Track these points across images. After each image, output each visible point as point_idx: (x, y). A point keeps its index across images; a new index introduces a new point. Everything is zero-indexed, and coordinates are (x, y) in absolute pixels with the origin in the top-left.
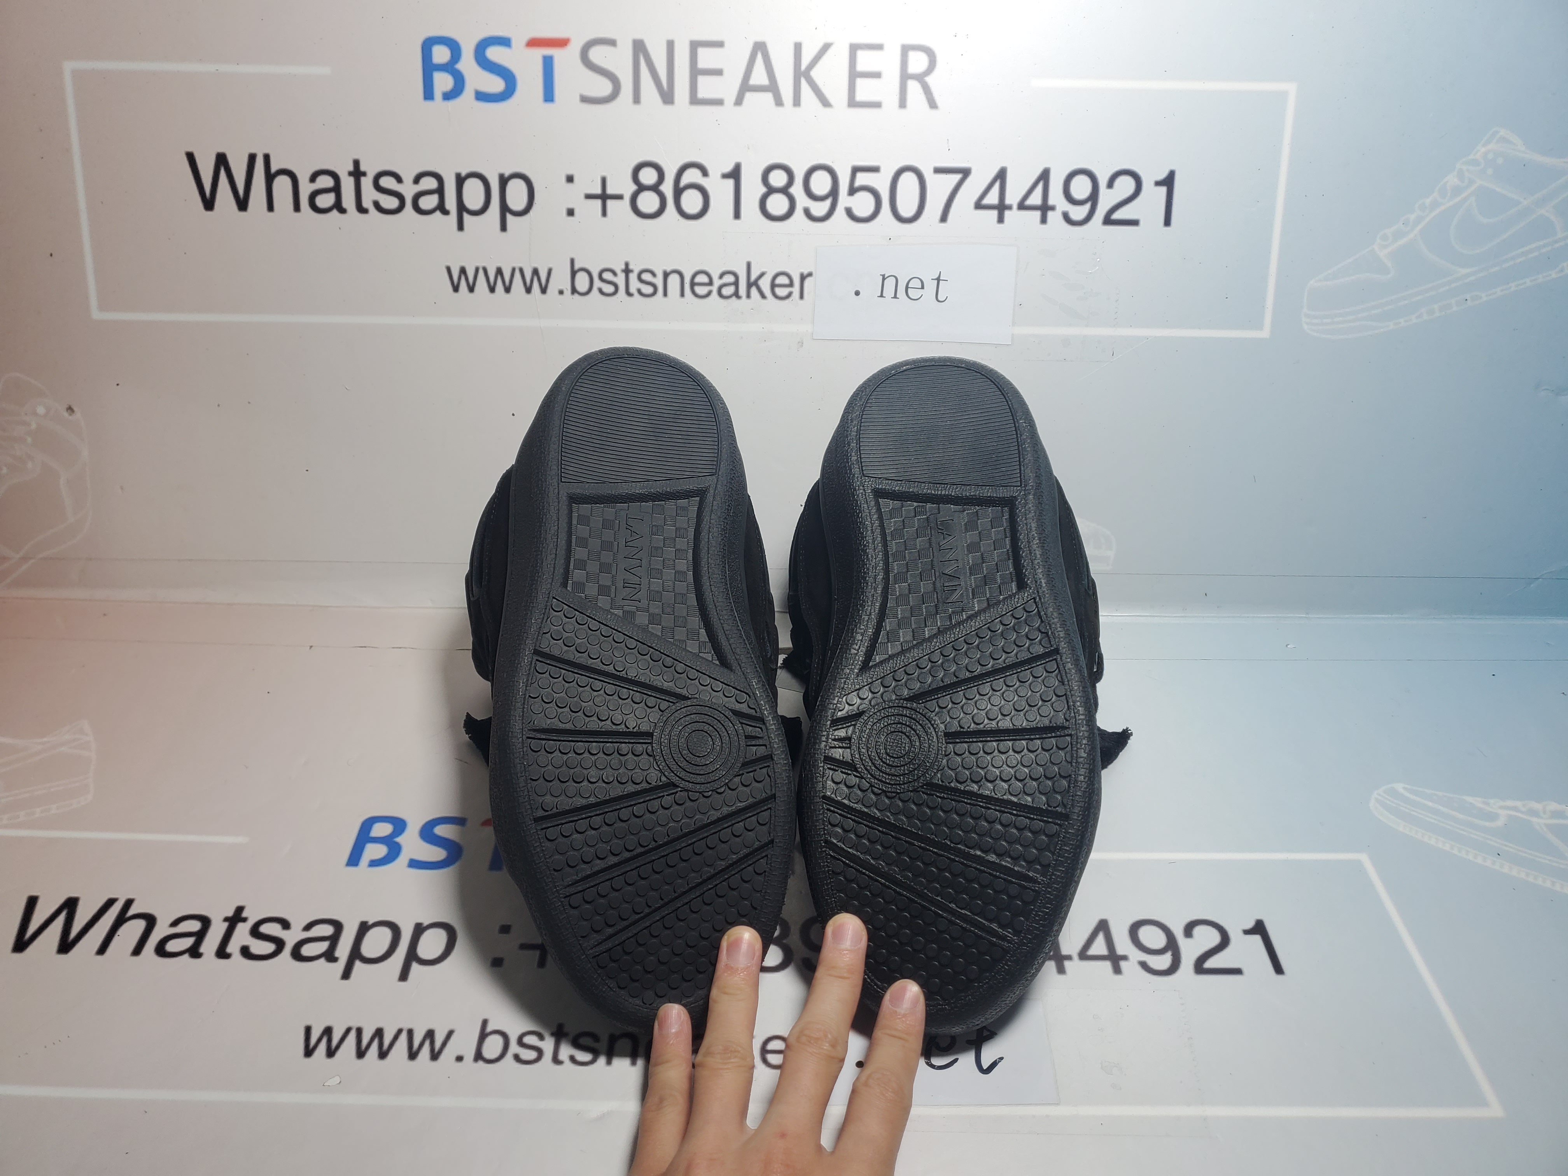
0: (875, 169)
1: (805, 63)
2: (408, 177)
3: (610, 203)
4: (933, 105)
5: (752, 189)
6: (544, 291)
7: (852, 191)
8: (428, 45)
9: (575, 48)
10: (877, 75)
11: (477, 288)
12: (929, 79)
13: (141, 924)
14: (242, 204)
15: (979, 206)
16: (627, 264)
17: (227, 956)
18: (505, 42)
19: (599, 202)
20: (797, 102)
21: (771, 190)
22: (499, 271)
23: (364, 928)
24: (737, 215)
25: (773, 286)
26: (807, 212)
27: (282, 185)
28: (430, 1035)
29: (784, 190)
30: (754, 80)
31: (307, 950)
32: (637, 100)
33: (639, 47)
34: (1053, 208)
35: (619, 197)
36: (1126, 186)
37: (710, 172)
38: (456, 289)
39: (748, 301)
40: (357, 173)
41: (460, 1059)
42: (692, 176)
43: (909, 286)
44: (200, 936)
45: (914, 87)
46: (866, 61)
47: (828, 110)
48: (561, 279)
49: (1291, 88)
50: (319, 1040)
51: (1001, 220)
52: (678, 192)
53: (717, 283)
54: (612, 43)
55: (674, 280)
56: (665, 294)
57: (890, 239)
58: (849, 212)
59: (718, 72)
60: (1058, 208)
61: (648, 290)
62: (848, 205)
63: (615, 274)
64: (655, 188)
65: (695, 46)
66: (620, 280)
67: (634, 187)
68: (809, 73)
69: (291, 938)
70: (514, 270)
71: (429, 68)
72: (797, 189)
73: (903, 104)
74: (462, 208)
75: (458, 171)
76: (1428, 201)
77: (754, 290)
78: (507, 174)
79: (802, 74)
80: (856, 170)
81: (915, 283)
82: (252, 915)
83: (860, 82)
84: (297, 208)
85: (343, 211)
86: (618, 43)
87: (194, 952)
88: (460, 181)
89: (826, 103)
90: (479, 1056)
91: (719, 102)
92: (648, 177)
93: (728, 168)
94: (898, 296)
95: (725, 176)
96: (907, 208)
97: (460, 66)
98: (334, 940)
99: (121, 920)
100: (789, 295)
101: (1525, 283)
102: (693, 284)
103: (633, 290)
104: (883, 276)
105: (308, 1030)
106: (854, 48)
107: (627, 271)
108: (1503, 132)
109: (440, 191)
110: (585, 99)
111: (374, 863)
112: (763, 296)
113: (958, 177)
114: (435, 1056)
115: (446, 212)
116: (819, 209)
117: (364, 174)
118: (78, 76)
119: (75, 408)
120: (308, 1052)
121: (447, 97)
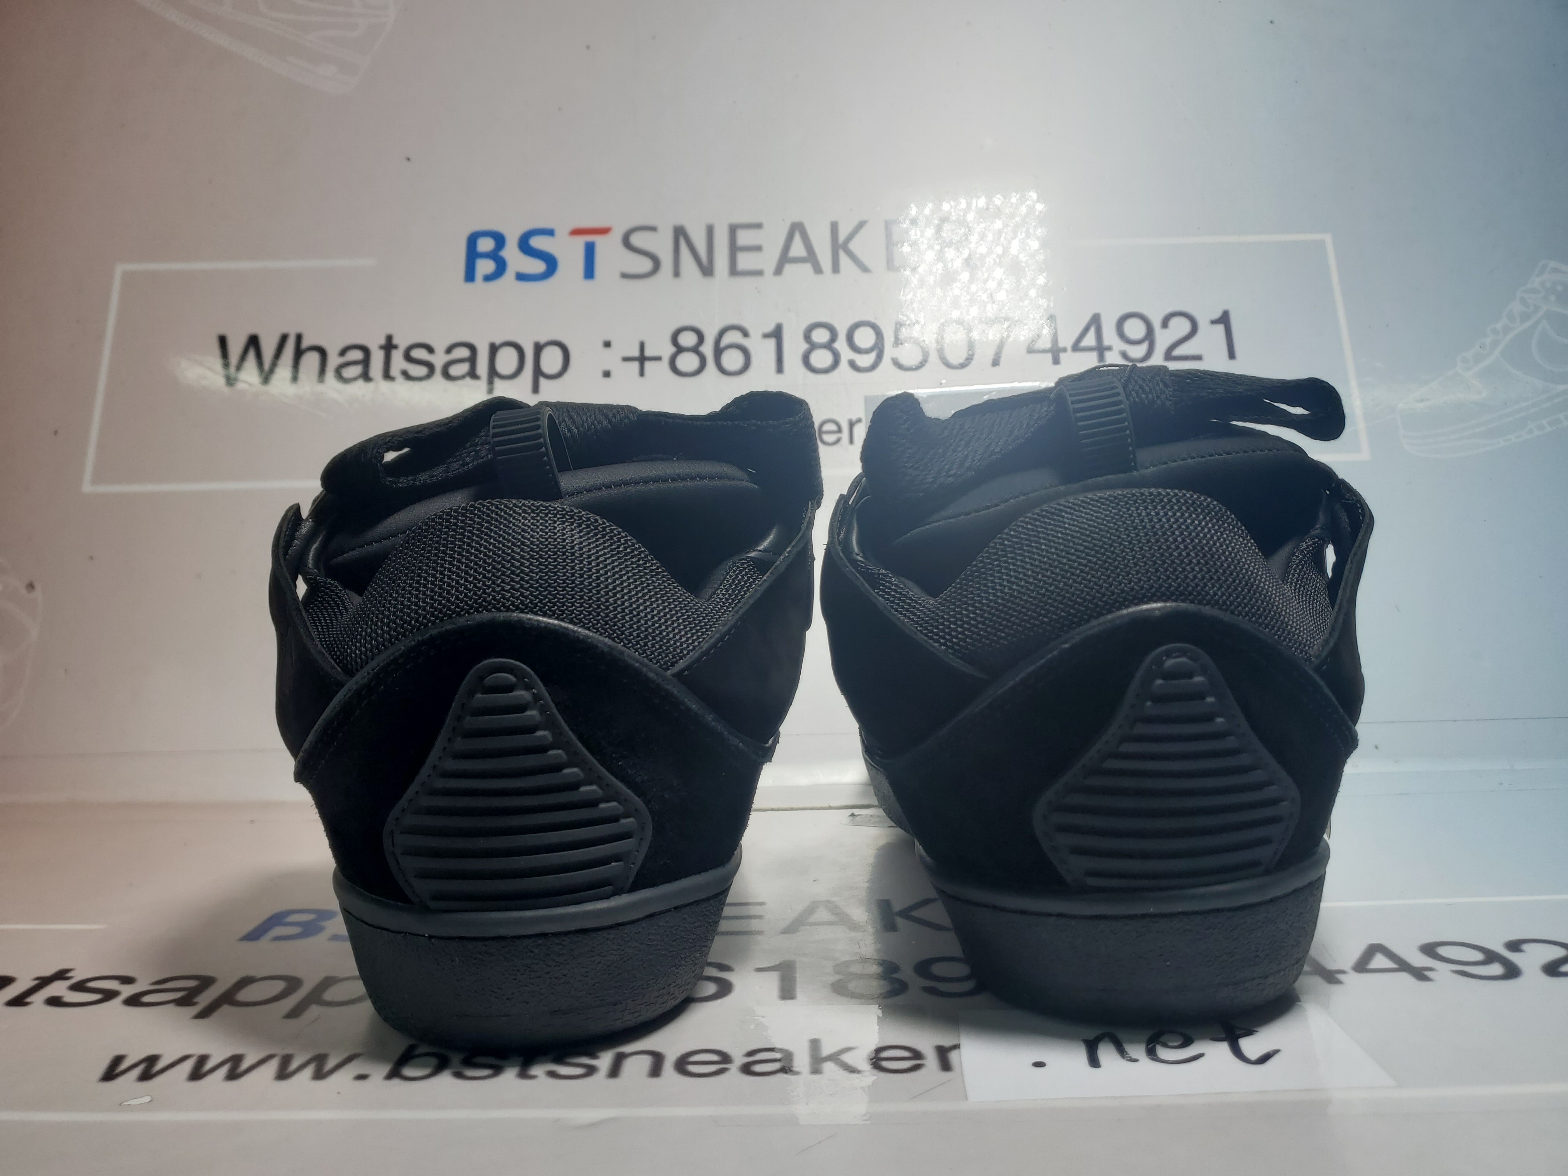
1: (842, 237)
2: (440, 347)
3: (648, 365)
7: (898, 342)
9: (616, 236)
14: (266, 377)
15: (1031, 350)
17: (23, 1004)
18: (550, 232)
19: (636, 365)
20: (836, 269)
21: (814, 346)
24: (780, 372)
26: (853, 365)
27: (310, 362)
29: (828, 346)
30: (792, 254)
31: (150, 998)
32: (677, 273)
33: (680, 233)
34: (1109, 348)
35: (658, 359)
36: (1181, 327)
37: (751, 332)
40: (389, 346)
42: (732, 337)
47: (867, 275)
49: (1326, 240)
50: (133, 1067)
51: (1057, 361)
52: (718, 352)
54: (653, 229)
57: (941, 384)
58: (896, 363)
59: (758, 248)
60: (1114, 348)
62: (895, 356)
64: (695, 349)
65: (733, 230)
67: (673, 350)
68: (847, 246)
69: (129, 990)
71: (472, 255)
72: (841, 345)
74: (493, 373)
75: (493, 341)
76: (1499, 326)
78: (543, 342)
79: (840, 248)
80: (899, 325)
82: (80, 975)
83: (897, 250)
84: (322, 378)
85: (369, 380)
86: (659, 229)
88: (494, 349)
89: (865, 269)
91: (759, 273)
92: (688, 339)
93: (770, 328)
95: (766, 336)
96: (956, 354)
97: (503, 254)
98: (197, 990)
100: (838, 441)
105: (118, 1059)
106: (889, 226)
108: (1552, 264)
109: (472, 359)
110: (625, 276)
111: (280, 939)
113: (1006, 325)
114: (322, 1075)
115: (476, 377)
116: (865, 361)
117: (396, 347)
118: (128, 277)
119: (37, 585)
120: (110, 1077)
121: (488, 278)
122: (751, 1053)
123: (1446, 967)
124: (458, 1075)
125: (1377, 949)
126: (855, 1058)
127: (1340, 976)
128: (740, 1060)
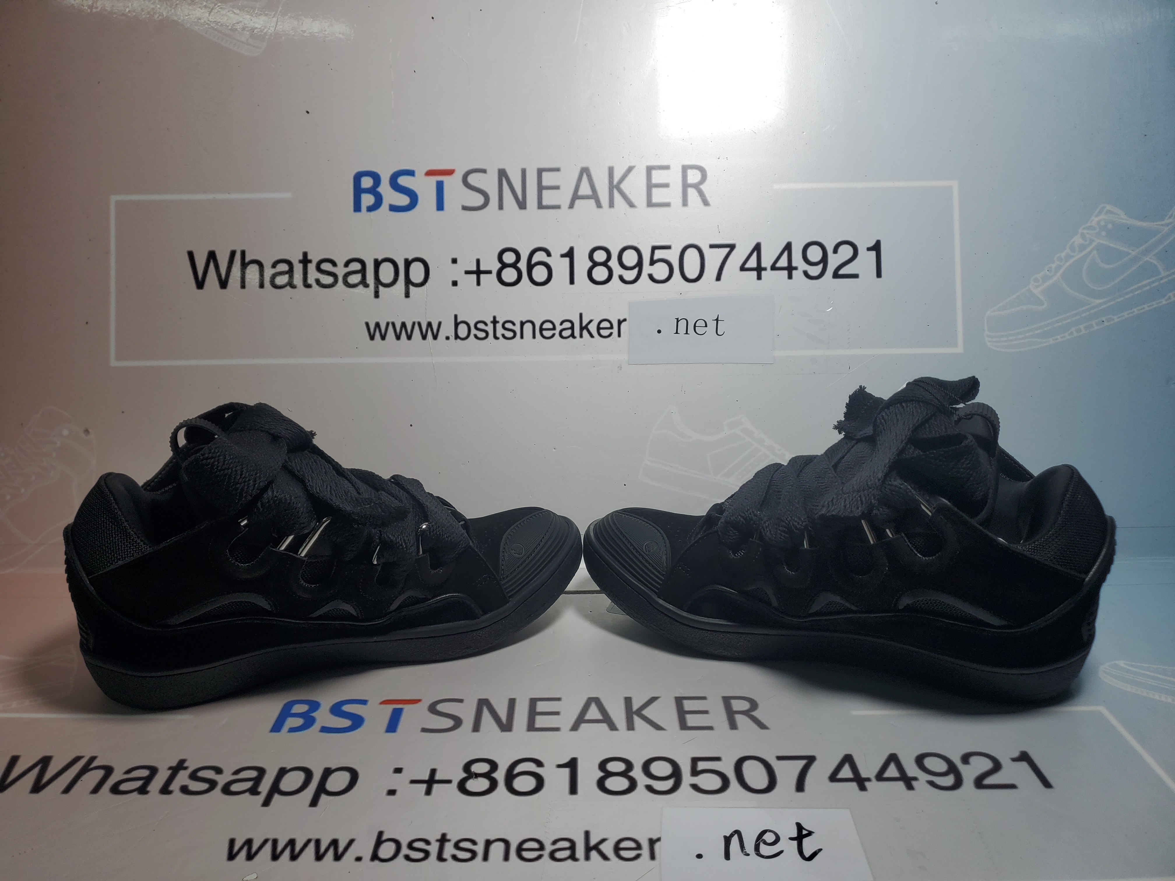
0: (668, 247)
1: (616, 180)
2: (341, 263)
3: (482, 276)
4: (706, 203)
5: (582, 264)
6: (435, 337)
7: (652, 262)
8: (358, 177)
9: (458, 176)
10: (666, 185)
11: (387, 337)
12: (702, 187)
13: (101, 773)
14: (224, 284)
15: (743, 268)
16: (494, 318)
17: (170, 792)
18: (411, 173)
19: (474, 276)
20: (611, 205)
21: (595, 264)
22: (404, 325)
23: (282, 772)
24: (572, 282)
25: (599, 329)
26: (621, 278)
27: (252, 272)
28: (335, 843)
29: (605, 264)
30: (581, 193)
31: (234, 788)
32: (501, 207)
33: (502, 174)
34: (796, 268)
35: (489, 272)
36: (846, 252)
37: (553, 253)
38: (372, 338)
39: (581, 339)
40: (305, 261)
41: (359, 859)
42: (539, 256)
43: (696, 326)
44: (148, 780)
45: (692, 193)
46: (658, 177)
47: (633, 209)
48: (448, 329)
49: (954, 184)
50: (241, 848)
51: (759, 277)
52: (530, 267)
53: (559, 328)
54: (484, 171)
55: (528, 327)
56: (522, 337)
57: (681, 294)
58: (651, 277)
59: (557, 188)
60: (799, 268)
61: (510, 334)
62: (650, 272)
63: (486, 324)
64: (514, 265)
65: (540, 172)
66: (490, 328)
67: (499, 265)
68: (619, 186)
69: (222, 780)
70: (414, 323)
71: (358, 191)
72: (614, 263)
73: (685, 203)
74: (378, 282)
75: (376, 257)
76: (1063, 255)
77: (585, 332)
78: (410, 259)
79: (614, 187)
80: (654, 249)
81: (701, 323)
82: (191, 765)
83: (654, 190)
84: (262, 286)
85: (293, 287)
86: (488, 171)
87: (143, 790)
88: (377, 264)
89: (631, 205)
90: (375, 857)
91: (558, 207)
92: (509, 258)
93: (565, 250)
94: (688, 333)
95: (563, 256)
96: (692, 271)
97: (380, 189)
98: (257, 781)
99: (85, 770)
100: (611, 334)
101: (1144, 308)
102: (541, 330)
103: (499, 335)
104: (677, 319)
105: (232, 842)
106: (650, 170)
107: (495, 322)
108: (1108, 207)
109: (363, 271)
110: (465, 208)
111: (292, 730)
112: (592, 336)
113: (728, 250)
114: (338, 857)
115: (366, 286)
116: (630, 275)
117: (310, 261)
118: (119, 205)
119: (90, 430)
120: (231, 856)
121: (370, 209)
122: (555, 842)
123: (923, 777)
124: (407, 858)
125: (893, 758)
126: (607, 848)
127: (867, 784)
128: (549, 848)
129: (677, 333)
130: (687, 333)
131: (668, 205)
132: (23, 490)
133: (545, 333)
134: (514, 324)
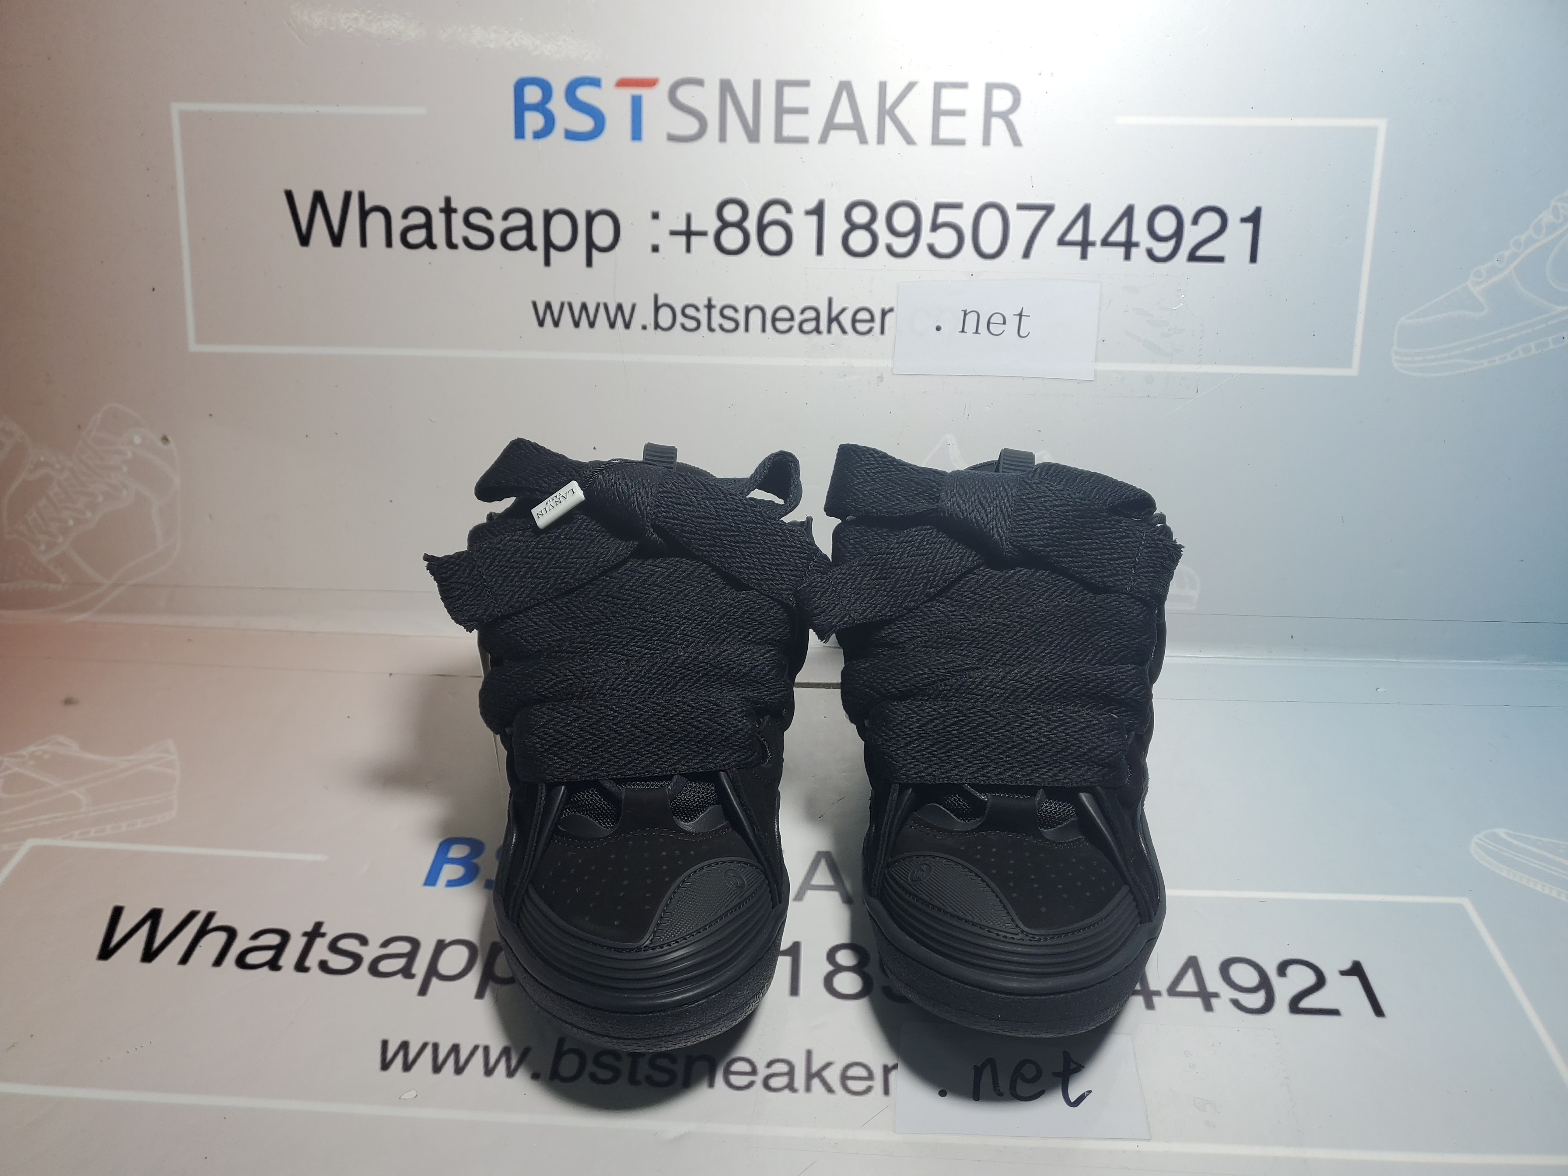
0: (958, 206)
1: (889, 102)
2: (497, 214)
3: (694, 239)
4: (1016, 142)
5: (835, 226)
6: (627, 326)
7: (935, 227)
8: (520, 86)
9: (663, 89)
10: (961, 113)
11: (561, 323)
12: (1012, 117)
13: (222, 937)
14: (337, 240)
15: (1062, 242)
17: (306, 970)
18: (595, 82)
19: (683, 239)
20: (881, 140)
21: (854, 227)
22: (584, 307)
23: (441, 946)
24: (820, 251)
25: (854, 321)
26: (890, 249)
27: (376, 221)
28: (506, 1051)
29: (867, 227)
30: (838, 120)
31: (383, 966)
32: (723, 138)
33: (726, 87)
34: (1137, 245)
35: (704, 234)
36: (1211, 222)
37: (794, 209)
38: (541, 323)
39: (829, 336)
40: (448, 210)
41: (535, 1076)
42: (775, 213)
43: (991, 321)
44: (279, 950)
45: (997, 125)
46: (950, 98)
47: (911, 147)
48: (646, 313)
49: (1381, 124)
50: (396, 1054)
51: (1084, 256)
52: (762, 228)
53: (798, 318)
54: (700, 83)
55: (755, 315)
56: (747, 329)
57: (972, 275)
58: (931, 249)
59: (804, 111)
60: (1142, 244)
61: (730, 325)
62: (930, 241)
63: (697, 309)
64: (739, 225)
65: (781, 85)
66: (703, 316)
67: (718, 224)
68: (894, 111)
69: (368, 954)
70: (598, 305)
71: (521, 108)
72: (880, 227)
73: (986, 141)
74: (549, 244)
75: (546, 207)
76: (1523, 238)
77: (835, 326)
78: (594, 211)
79: (886, 112)
80: (938, 207)
81: (997, 319)
82: (331, 931)
83: (944, 120)
84: (389, 244)
85: (433, 246)
86: (706, 83)
87: (274, 965)
88: (548, 217)
89: (909, 141)
90: (555, 1074)
91: (804, 140)
92: (732, 213)
93: (812, 205)
94: (979, 332)
95: (809, 213)
96: (990, 244)
97: (550, 106)
98: (411, 957)
99: (203, 932)
100: (870, 330)
102: (774, 320)
103: (715, 325)
104: (965, 311)
105: (385, 1044)
106: (939, 87)
107: (710, 307)
109: (528, 227)
110: (672, 138)
111: (450, 884)
112: (844, 331)
113: (1041, 213)
114: (511, 1072)
115: (533, 248)
116: (902, 245)
117: (455, 211)
118: (185, 117)
119: (170, 438)
120: (385, 1065)
121: (538, 135)
122: (770, 1065)
123: (1228, 993)
124: (593, 1077)
125: (1192, 963)
126: (833, 1076)
127: (1156, 999)
128: (763, 1072)
129: (963, 331)
130: (977, 332)
131: (961, 142)
132: (89, 514)
133: (780, 325)
134: (736, 310)
